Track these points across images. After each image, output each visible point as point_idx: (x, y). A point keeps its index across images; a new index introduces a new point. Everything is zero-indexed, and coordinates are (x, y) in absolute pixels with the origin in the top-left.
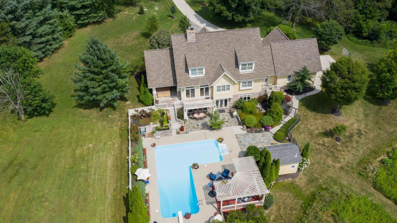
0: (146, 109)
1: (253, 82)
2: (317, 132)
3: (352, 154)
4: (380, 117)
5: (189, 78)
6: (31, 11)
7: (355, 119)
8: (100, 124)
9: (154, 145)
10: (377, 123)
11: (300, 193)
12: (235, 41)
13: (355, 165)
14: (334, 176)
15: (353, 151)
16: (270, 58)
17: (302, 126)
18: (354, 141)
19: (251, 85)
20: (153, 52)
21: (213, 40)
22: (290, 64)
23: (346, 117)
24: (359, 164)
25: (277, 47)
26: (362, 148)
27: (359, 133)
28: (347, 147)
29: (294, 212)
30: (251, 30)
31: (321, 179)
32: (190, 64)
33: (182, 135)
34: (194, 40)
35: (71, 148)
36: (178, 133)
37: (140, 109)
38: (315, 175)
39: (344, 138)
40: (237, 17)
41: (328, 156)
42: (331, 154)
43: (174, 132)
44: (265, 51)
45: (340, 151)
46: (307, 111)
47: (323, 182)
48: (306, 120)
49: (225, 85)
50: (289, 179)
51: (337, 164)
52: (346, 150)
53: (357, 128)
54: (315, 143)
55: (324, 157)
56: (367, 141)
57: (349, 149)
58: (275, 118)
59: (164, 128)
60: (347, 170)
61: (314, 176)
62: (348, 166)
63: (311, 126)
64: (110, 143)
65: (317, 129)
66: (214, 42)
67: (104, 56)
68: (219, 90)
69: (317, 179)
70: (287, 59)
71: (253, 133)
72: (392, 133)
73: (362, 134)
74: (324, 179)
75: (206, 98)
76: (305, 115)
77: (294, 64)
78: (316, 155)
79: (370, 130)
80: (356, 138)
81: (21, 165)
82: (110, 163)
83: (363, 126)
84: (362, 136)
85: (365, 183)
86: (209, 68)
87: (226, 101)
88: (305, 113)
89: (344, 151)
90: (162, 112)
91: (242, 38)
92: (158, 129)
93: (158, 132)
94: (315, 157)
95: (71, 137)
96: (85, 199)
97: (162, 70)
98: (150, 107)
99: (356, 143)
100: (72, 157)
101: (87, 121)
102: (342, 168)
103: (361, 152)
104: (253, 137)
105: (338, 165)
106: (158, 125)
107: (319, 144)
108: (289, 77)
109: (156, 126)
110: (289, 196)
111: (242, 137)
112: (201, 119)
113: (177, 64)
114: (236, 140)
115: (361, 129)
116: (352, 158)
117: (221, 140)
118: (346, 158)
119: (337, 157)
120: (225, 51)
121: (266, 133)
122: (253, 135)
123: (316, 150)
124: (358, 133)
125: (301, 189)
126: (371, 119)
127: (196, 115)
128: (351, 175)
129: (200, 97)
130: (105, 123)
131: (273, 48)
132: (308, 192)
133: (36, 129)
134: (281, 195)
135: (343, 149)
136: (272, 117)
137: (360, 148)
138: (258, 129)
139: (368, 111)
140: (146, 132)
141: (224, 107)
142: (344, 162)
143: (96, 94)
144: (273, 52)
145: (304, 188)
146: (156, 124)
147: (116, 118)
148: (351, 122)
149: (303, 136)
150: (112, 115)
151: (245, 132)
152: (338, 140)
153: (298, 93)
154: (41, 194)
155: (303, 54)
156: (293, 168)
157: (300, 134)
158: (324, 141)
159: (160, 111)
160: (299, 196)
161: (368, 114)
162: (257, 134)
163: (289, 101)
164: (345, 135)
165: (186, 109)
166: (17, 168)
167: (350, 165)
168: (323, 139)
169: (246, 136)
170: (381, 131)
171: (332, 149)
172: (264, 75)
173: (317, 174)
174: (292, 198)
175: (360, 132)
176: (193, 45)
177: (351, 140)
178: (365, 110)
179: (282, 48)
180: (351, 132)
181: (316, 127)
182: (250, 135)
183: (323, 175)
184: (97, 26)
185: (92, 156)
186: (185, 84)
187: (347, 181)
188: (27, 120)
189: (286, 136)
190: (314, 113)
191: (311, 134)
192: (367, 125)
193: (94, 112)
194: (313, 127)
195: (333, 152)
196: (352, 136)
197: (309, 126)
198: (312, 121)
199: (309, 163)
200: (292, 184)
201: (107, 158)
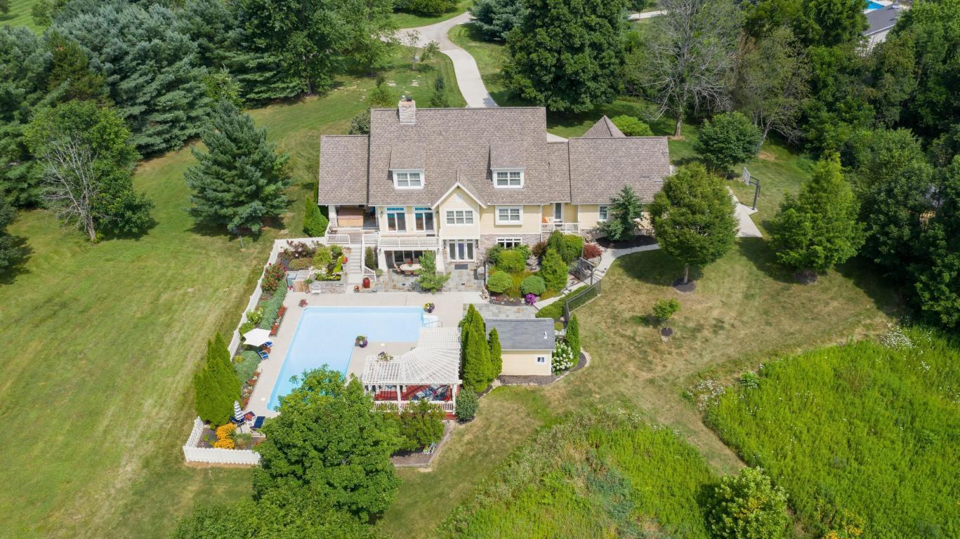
0: (309, 242)
1: (521, 212)
2: (627, 315)
3: (686, 360)
4: (780, 302)
5: (394, 190)
6: (152, 62)
7: (722, 301)
8: (220, 261)
9: (303, 303)
10: (766, 313)
11: (543, 410)
12: (492, 130)
13: (682, 379)
14: (628, 393)
15: (690, 357)
16: (565, 168)
17: (603, 302)
18: (699, 338)
19: (517, 217)
20: (337, 139)
21: (450, 125)
22: (603, 183)
23: (703, 296)
24: (690, 378)
25: (580, 148)
26: (712, 352)
27: (718, 326)
28: (679, 347)
29: (516, 437)
30: (529, 110)
31: (599, 394)
32: (395, 164)
33: (365, 295)
34: (413, 121)
35: (156, 290)
36: (357, 290)
37: (296, 241)
38: (590, 385)
39: (681, 331)
40: (555, 102)
41: (631, 358)
42: (641, 356)
43: (350, 289)
44: (556, 153)
45: (662, 353)
46: (625, 277)
47: (600, 398)
48: (616, 292)
49: (464, 210)
50: (532, 384)
51: (644, 374)
52: (674, 351)
53: (716, 317)
54: (615, 333)
55: (623, 359)
56: (730, 341)
57: (683, 351)
58: (549, 281)
59: (332, 278)
60: (660, 386)
61: (586, 386)
62: (666, 380)
63: (622, 303)
64: (226, 290)
65: (632, 309)
66: (452, 129)
67: (238, 135)
68: (450, 220)
69: (590, 392)
70: (599, 172)
71: (500, 304)
72: (792, 334)
73: (722, 328)
74: (604, 394)
75: (428, 235)
76: (617, 284)
77: (612, 183)
78: (609, 354)
79: (744, 323)
80: (706, 333)
81: (64, 305)
82: (212, 318)
83: (733, 314)
84: (721, 332)
85: (688, 413)
86: (434, 175)
87: (470, 246)
88: (618, 281)
89: (670, 353)
90: (337, 251)
91: (508, 123)
92: (318, 278)
93: (316, 283)
94: (605, 357)
95: (163, 275)
96: (148, 364)
97: (349, 173)
98: (315, 239)
99: (702, 342)
100: (152, 303)
101: (201, 254)
102: (652, 381)
103: (707, 358)
104: (497, 311)
105: (645, 375)
106: (323, 271)
107: (623, 336)
108: (603, 210)
109: (318, 272)
110: (517, 410)
112: (412, 274)
113: (374, 162)
114: (460, 313)
115: (727, 319)
116: (683, 367)
117: (430, 309)
118: (669, 365)
119: (651, 362)
120: (471, 146)
121: (524, 307)
122: (497, 308)
123: (613, 345)
124: (715, 326)
125: (550, 403)
126: (756, 304)
127: (405, 267)
128: (665, 396)
129: (416, 231)
130: (230, 259)
131: (571, 150)
132: (560, 411)
133: (109, 256)
134: (502, 406)
135: (669, 350)
136: (545, 278)
137: (708, 352)
138: (512, 299)
139: (757, 290)
140: (296, 280)
141: (466, 259)
142: (662, 371)
143: (221, 203)
144: (571, 157)
145: (557, 403)
146: (320, 269)
147: (253, 254)
148: (710, 304)
149: (596, 318)
150: (248, 248)
151: (486, 302)
152: (667, 332)
153: (618, 244)
154: (79, 348)
155: (634, 165)
156: (541, 363)
157: (592, 315)
158: (635, 333)
159: (333, 249)
160: (538, 413)
161: (753, 295)
162: (507, 307)
163: (594, 256)
164: (684, 327)
165: (383, 249)
166: (57, 308)
167: (671, 378)
168: (635, 328)
170: (768, 328)
171: (646, 348)
172: (542, 197)
173: (595, 384)
174: (523, 415)
175: (720, 324)
176: (410, 129)
177: (694, 336)
178: (749, 287)
179: (592, 150)
180: (702, 322)
181: (630, 306)
182: (494, 308)
183: (606, 388)
184: (286, 108)
185: (186, 305)
186: (383, 201)
187: (653, 404)
188: (98, 242)
189: (562, 316)
190: (637, 282)
191: (615, 318)
192: (741, 314)
193: (219, 241)
194: (624, 306)
195: (646, 352)
196: (699, 328)
197: (616, 303)
198: (626, 294)
199: (587, 365)
200: (533, 392)
201: (210, 310)
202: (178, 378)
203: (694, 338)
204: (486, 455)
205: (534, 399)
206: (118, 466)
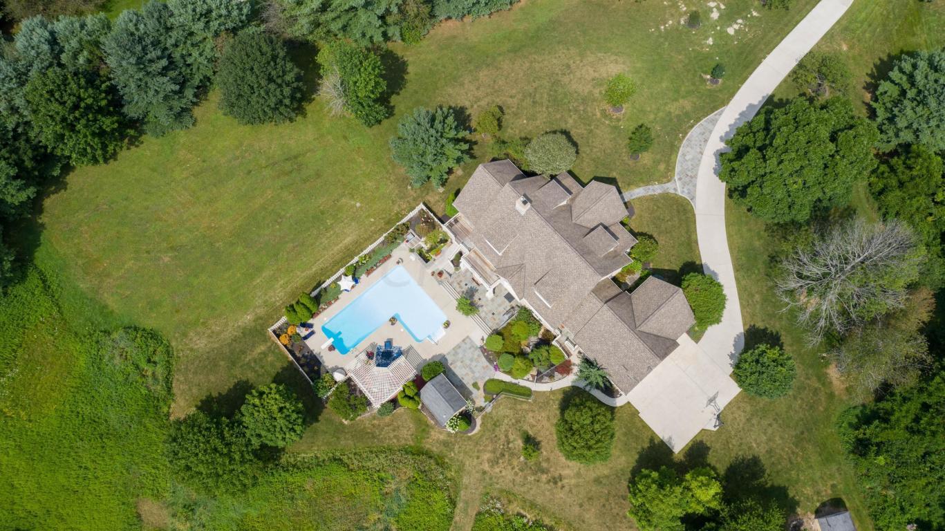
2: (526, 427)
3: (514, 479)
4: (607, 500)
8: (391, 188)
9: (400, 262)
11: (421, 438)
13: (498, 486)
14: (467, 467)
15: (518, 479)
16: (588, 317)
17: (526, 406)
18: (537, 476)
24: (501, 491)
25: (605, 316)
26: (531, 489)
27: (555, 480)
28: (522, 470)
29: (395, 441)
31: (455, 454)
33: (433, 281)
35: (344, 190)
36: (433, 274)
38: (457, 446)
39: (535, 463)
41: (494, 452)
42: (498, 455)
45: (510, 464)
46: (557, 402)
47: (452, 457)
48: (541, 407)
50: (431, 420)
51: (487, 465)
52: (516, 469)
53: (562, 474)
54: (506, 431)
55: (489, 448)
56: (547, 493)
57: (520, 474)
59: (426, 256)
60: (485, 479)
61: (454, 445)
62: (491, 479)
63: (533, 417)
64: (372, 220)
65: (532, 426)
69: (452, 450)
70: (603, 339)
71: (483, 353)
72: (583, 521)
73: (556, 483)
74: (457, 457)
76: (548, 403)
78: (487, 439)
80: (544, 477)
81: (300, 167)
82: (347, 240)
83: (573, 482)
84: (551, 484)
85: (477, 503)
88: (551, 401)
89: (513, 468)
90: (445, 239)
91: (573, 266)
92: (420, 252)
93: (416, 254)
94: (483, 438)
95: (357, 178)
96: (299, 253)
99: (535, 480)
100: (334, 201)
101: (388, 172)
102: (484, 473)
103: (524, 489)
104: (476, 357)
105: (486, 467)
106: (426, 247)
107: (506, 436)
109: (423, 245)
110: (410, 428)
111: (468, 346)
114: (460, 340)
115: (565, 481)
116: (508, 481)
117: (447, 325)
118: (503, 474)
119: (497, 463)
120: (542, 258)
121: (492, 368)
122: (479, 355)
123: (496, 436)
124: (554, 478)
125: (428, 438)
126: (594, 489)
128: (480, 485)
130: (396, 191)
131: (600, 313)
132: (428, 446)
133: (347, 134)
134: (406, 420)
135: (515, 466)
137: (530, 486)
138: (492, 357)
139: (607, 482)
142: (496, 473)
145: (431, 440)
146: (426, 244)
150: (411, 189)
151: (479, 345)
152: (528, 456)
153: (585, 376)
155: (625, 356)
158: (515, 440)
159: (444, 235)
160: (417, 438)
161: (600, 482)
162: (484, 359)
163: (562, 373)
164: (540, 462)
166: (295, 166)
167: (495, 480)
168: (517, 438)
169: (472, 349)
170: (577, 506)
171: (507, 453)
173: (460, 447)
174: (409, 433)
175: (558, 480)
176: (518, 216)
178: (607, 477)
180: (552, 469)
181: (534, 423)
182: (479, 352)
183: (461, 454)
185: (346, 218)
187: (469, 483)
189: (496, 394)
191: (518, 421)
192: (577, 486)
194: (532, 420)
195: (504, 455)
196: (543, 471)
197: (531, 414)
198: (543, 415)
199: (469, 434)
200: (428, 426)
201: (352, 233)
202: (303, 274)
203: (535, 473)
204: (374, 437)
205: (424, 430)
206: (245, 313)
